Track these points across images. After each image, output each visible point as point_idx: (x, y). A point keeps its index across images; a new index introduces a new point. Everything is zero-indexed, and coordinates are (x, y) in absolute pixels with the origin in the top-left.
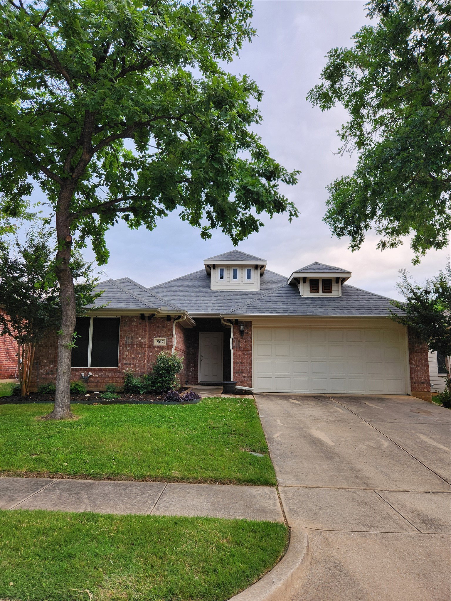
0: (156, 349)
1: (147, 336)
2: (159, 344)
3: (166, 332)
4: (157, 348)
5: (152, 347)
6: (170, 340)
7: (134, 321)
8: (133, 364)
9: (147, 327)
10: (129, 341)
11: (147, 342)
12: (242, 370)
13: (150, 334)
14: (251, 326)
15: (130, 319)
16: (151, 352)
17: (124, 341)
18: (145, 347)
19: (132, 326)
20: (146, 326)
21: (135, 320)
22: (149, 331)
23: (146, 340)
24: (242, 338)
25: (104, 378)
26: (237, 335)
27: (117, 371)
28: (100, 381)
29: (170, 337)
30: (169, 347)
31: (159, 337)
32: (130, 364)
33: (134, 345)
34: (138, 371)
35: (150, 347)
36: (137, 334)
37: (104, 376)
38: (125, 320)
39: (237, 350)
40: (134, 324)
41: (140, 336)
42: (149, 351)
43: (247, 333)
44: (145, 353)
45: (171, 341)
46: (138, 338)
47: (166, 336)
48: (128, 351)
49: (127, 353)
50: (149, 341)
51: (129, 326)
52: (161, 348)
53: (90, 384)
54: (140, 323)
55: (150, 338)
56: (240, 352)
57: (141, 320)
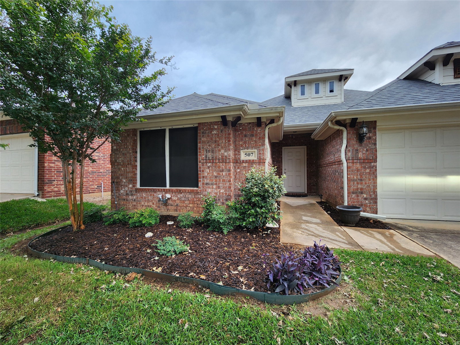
0: (244, 165)
1: (231, 147)
2: (248, 158)
3: (256, 141)
4: (245, 163)
5: (239, 162)
6: (262, 152)
7: (214, 129)
8: (216, 184)
9: (231, 136)
10: (210, 155)
11: (232, 155)
12: (361, 189)
13: (235, 146)
14: (375, 128)
15: (210, 126)
16: (238, 168)
17: (203, 155)
18: (230, 162)
19: (212, 135)
20: (229, 134)
21: (216, 127)
22: (235, 142)
23: (231, 153)
24: (361, 146)
25: (184, 202)
26: (354, 142)
27: (197, 193)
28: (180, 204)
29: (261, 148)
30: (261, 161)
31: (248, 148)
32: (212, 184)
33: (216, 159)
34: (223, 193)
35: (237, 162)
36: (219, 145)
37: (183, 199)
38: (203, 129)
39: (353, 163)
40: (215, 132)
41: (222, 147)
42: (235, 167)
43: (370, 138)
44: (229, 170)
45: (263, 154)
46: (220, 150)
47: (256, 147)
48: (209, 167)
49: (208, 170)
50: (235, 155)
51: (208, 136)
52: (251, 163)
53: (170, 207)
54: (222, 131)
55: (235, 150)
56: (358, 166)
57: (222, 127)
